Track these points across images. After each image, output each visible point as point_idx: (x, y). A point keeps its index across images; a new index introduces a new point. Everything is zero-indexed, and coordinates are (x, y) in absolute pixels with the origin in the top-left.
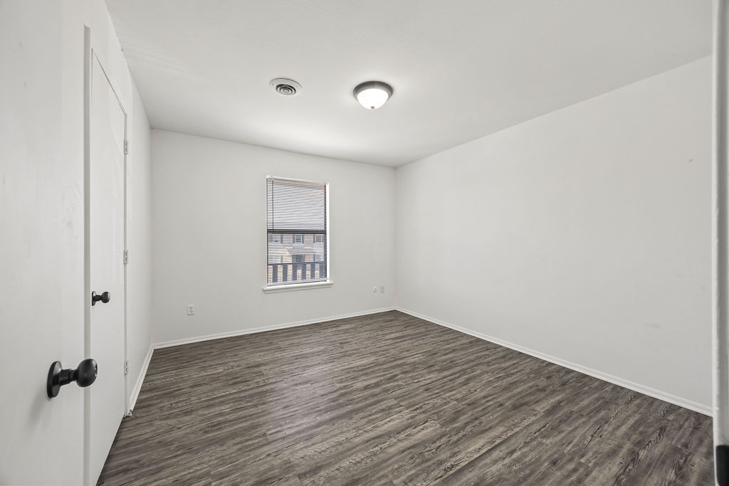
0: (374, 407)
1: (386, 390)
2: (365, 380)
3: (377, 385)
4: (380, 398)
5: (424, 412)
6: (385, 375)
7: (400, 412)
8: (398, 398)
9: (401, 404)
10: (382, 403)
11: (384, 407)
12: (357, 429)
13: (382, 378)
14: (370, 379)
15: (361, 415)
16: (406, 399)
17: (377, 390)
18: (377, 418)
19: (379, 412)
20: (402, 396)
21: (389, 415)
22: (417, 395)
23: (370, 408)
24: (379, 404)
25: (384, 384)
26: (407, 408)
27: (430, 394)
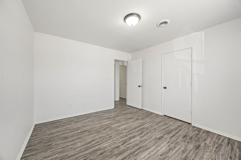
0: (129, 130)
1: (126, 136)
2: (136, 141)
3: (130, 138)
4: (128, 133)
5: (115, 129)
6: (128, 145)
7: (122, 129)
8: (122, 133)
9: (121, 131)
10: (127, 131)
11: (127, 130)
12: (132, 125)
13: (129, 142)
14: (134, 141)
15: (132, 128)
16: (119, 133)
17: (130, 136)
18: (128, 127)
19: (128, 129)
20: (121, 133)
21: (125, 128)
22: (115, 134)
23: (131, 130)
24: (128, 131)
25: (128, 139)
26: (119, 130)
27: (111, 135)
